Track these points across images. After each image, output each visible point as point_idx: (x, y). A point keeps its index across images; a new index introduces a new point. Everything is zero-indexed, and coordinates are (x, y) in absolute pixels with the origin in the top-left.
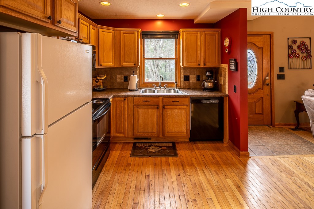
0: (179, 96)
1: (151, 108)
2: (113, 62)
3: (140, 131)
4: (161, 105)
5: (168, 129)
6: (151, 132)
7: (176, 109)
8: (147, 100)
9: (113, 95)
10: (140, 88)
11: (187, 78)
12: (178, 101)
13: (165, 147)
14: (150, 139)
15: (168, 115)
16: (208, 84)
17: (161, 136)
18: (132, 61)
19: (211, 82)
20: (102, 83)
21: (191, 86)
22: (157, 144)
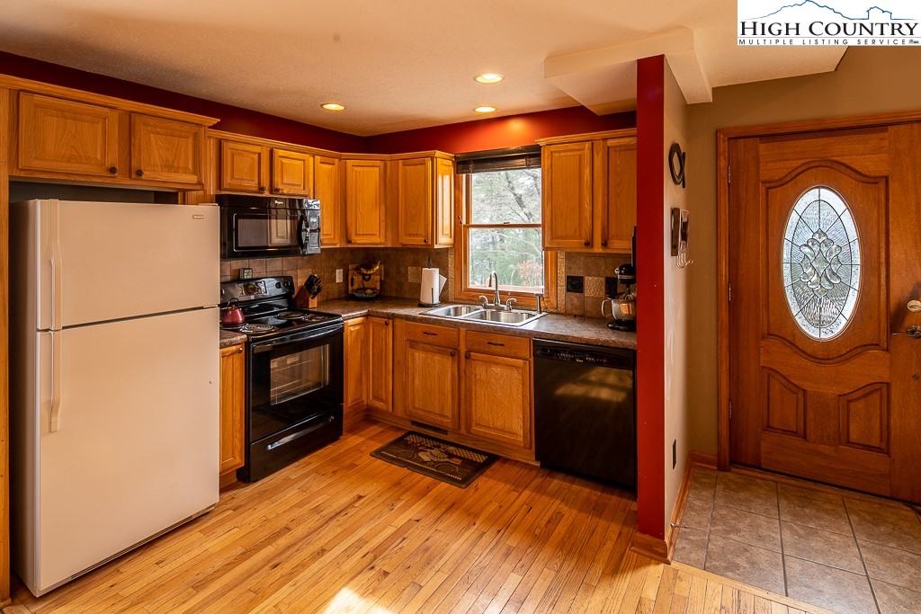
0: (505, 331)
1: (440, 352)
2: (383, 236)
3: (416, 406)
4: (463, 350)
5: (479, 415)
6: (441, 415)
7: (497, 364)
8: (432, 331)
9: (366, 311)
10: (444, 300)
11: (575, 284)
12: (503, 345)
13: (459, 458)
14: (445, 432)
15: (478, 377)
16: (620, 308)
17: (463, 431)
18: (421, 231)
19: (628, 301)
20: (379, 283)
21: (588, 308)
22: (451, 448)
